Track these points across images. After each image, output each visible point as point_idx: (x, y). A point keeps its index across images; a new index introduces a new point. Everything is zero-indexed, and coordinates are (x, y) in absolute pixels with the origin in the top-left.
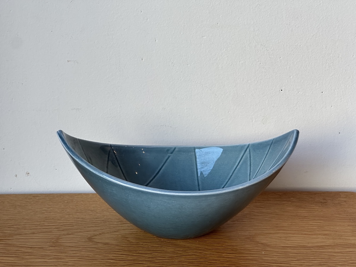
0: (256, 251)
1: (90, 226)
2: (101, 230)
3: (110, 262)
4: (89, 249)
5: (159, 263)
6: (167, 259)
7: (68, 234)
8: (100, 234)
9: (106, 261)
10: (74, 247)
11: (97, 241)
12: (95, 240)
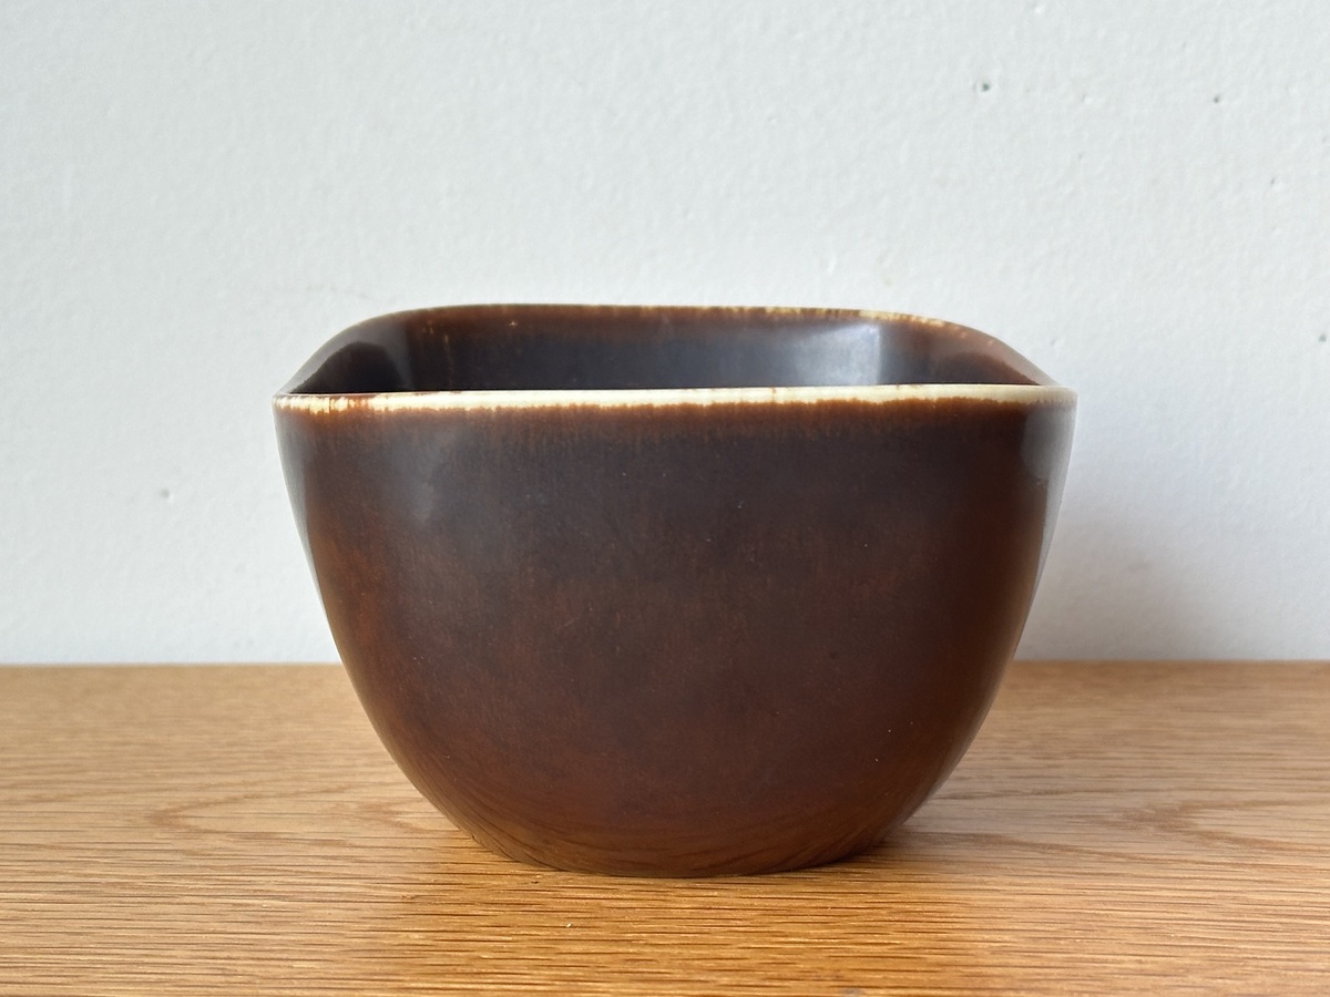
0: (1195, 866)
1: (183, 770)
2: (245, 784)
3: (260, 905)
4: (138, 856)
5: (570, 915)
6: (625, 896)
7: (38, 800)
8: (234, 800)
9: (234, 901)
10: (52, 847)
11: (202, 828)
12: (191, 822)
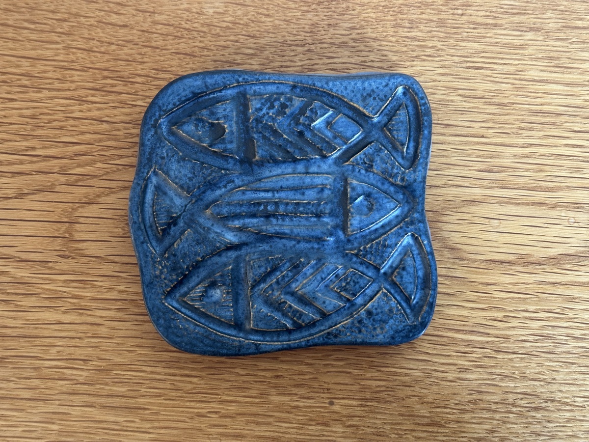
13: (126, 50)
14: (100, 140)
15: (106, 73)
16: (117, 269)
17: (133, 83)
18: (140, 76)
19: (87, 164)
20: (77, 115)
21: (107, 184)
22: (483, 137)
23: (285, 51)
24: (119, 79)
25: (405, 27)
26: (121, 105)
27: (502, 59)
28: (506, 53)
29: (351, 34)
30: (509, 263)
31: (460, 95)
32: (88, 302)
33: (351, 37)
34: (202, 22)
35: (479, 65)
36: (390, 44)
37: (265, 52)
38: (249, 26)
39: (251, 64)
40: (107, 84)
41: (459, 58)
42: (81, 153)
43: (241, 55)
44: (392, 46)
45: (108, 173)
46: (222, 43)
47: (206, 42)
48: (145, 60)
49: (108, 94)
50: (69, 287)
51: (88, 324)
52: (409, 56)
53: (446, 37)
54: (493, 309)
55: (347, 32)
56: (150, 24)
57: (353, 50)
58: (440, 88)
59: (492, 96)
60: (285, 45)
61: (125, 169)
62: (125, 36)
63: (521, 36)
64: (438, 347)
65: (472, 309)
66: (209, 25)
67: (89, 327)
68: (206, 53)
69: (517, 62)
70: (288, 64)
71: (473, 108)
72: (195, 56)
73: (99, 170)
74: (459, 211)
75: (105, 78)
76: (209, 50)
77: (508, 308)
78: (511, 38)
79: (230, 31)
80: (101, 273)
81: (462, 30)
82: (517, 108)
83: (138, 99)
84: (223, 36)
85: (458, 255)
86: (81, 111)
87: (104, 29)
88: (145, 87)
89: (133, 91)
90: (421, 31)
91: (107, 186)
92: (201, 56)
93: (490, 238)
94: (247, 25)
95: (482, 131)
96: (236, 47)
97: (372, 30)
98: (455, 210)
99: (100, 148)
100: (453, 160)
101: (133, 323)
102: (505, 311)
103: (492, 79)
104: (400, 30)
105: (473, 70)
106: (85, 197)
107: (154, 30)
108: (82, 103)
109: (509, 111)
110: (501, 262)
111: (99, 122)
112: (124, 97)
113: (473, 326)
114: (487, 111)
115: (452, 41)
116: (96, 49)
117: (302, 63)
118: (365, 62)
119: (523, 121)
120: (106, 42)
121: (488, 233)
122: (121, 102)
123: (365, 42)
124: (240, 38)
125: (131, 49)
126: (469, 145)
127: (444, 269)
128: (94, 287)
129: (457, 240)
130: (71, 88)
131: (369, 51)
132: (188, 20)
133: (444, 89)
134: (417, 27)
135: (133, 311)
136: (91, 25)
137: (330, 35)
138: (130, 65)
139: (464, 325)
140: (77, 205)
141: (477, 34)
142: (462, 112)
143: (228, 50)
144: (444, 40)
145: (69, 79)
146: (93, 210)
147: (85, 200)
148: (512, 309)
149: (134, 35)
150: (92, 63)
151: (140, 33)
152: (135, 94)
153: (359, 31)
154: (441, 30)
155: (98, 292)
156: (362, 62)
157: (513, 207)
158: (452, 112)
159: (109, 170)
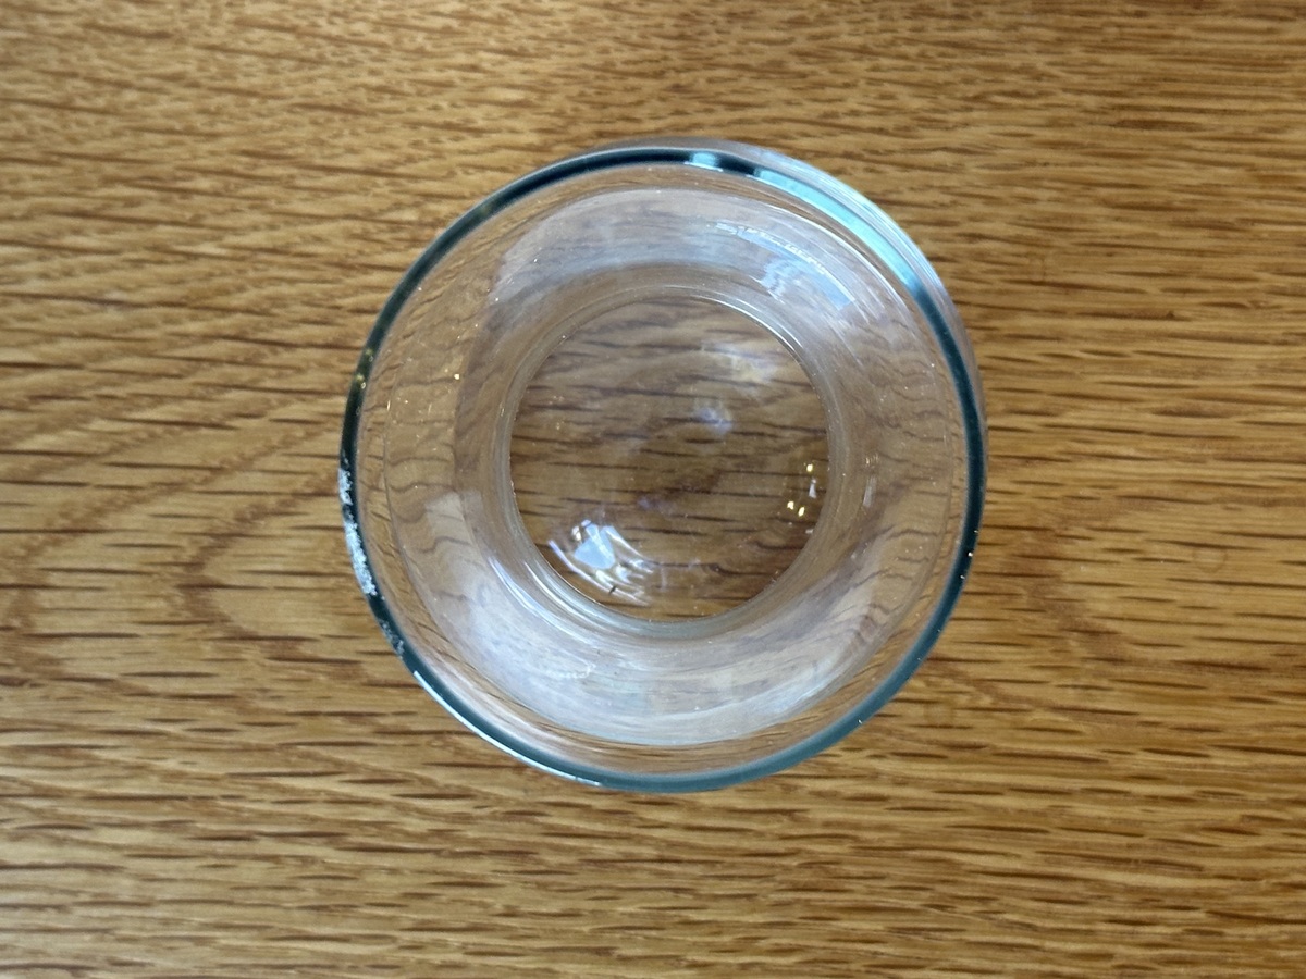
13: (164, 104)
14: (99, 356)
15: (110, 169)
16: (156, 712)
17: (185, 193)
18: (205, 172)
19: (65, 423)
20: (34, 286)
21: (123, 477)
22: (1171, 317)
23: (610, 90)
24: (150, 183)
25: (943, 16)
26: (158, 256)
27: (1220, 97)
28: (1229, 82)
29: (791, 40)
30: (1254, 668)
31: (1106, 203)
32: (79, 807)
33: (793, 46)
34: (373, 16)
35: (1157, 116)
36: (902, 63)
37: (554, 97)
38: (508, 24)
39: (513, 131)
40: (115, 199)
41: (1098, 98)
42: (49, 393)
43: (486, 108)
44: (912, 69)
45: (124, 445)
46: (434, 75)
47: (388, 74)
48: (221, 127)
49: (119, 225)
50: (23, 766)
51: (77, 866)
52: (959, 95)
53: (1060, 41)
54: (1211, 799)
55: (782, 35)
56: (231, 27)
57: (799, 83)
58: (1046, 183)
59: (1194, 201)
60: (609, 75)
61: (171, 433)
62: (161, 64)
63: (1270, 31)
64: (1058, 907)
65: (1153, 799)
66: (393, 25)
67: (81, 877)
68: (387, 102)
69: (1261, 106)
70: (620, 126)
71: (1140, 236)
72: (357, 113)
73: (100, 439)
74: (1110, 525)
75: (110, 181)
76: (395, 93)
77: (1252, 796)
78: (1241, 37)
79: (457, 40)
80: (113, 724)
81: (1104, 19)
82: (1265, 235)
83: (204, 239)
84: (431, 55)
85: (1110, 651)
86: (44, 276)
87: (102, 45)
88: (220, 204)
89: (188, 215)
90: (989, 26)
91: (123, 483)
92: (372, 114)
93: (1199, 599)
94: (500, 21)
95: (1170, 300)
96: (470, 85)
97: (853, 27)
98: (1098, 524)
99: (100, 376)
100: (1088, 384)
101: (204, 862)
102: (1245, 804)
103: (1192, 154)
104: (932, 23)
105: (1138, 133)
106: (64, 515)
107: (242, 45)
108: (46, 253)
109: (1243, 244)
110: (1229, 666)
111: (96, 306)
112: (163, 233)
113: (1155, 848)
114: (1181, 244)
115: (1076, 53)
116: (80, 103)
117: (660, 124)
118: (834, 115)
119: (1281, 271)
120: (109, 82)
121: (1194, 587)
122: (155, 248)
123: (832, 58)
124: (481, 60)
125: (181, 99)
126: (1133, 340)
127: (1071, 691)
128: (94, 763)
129: (1103, 608)
130: (16, 214)
131: (846, 86)
132: (335, 14)
133: (1059, 185)
134: (979, 14)
135: (203, 830)
136: (68, 37)
137: (733, 43)
138: (181, 144)
139: (1130, 847)
140: (41, 537)
141: (1147, 31)
142: (1112, 248)
143: (451, 94)
144: (1052, 49)
145: (9, 187)
146: (86, 552)
147: (61, 523)
148: (1263, 797)
149: (188, 61)
150: (73, 140)
151: (201, 53)
152: (195, 223)
153: (817, 31)
154: (1044, 21)
155: (107, 778)
156: (826, 115)
157: (1261, 513)
158: (1082, 249)
159: (126, 439)
